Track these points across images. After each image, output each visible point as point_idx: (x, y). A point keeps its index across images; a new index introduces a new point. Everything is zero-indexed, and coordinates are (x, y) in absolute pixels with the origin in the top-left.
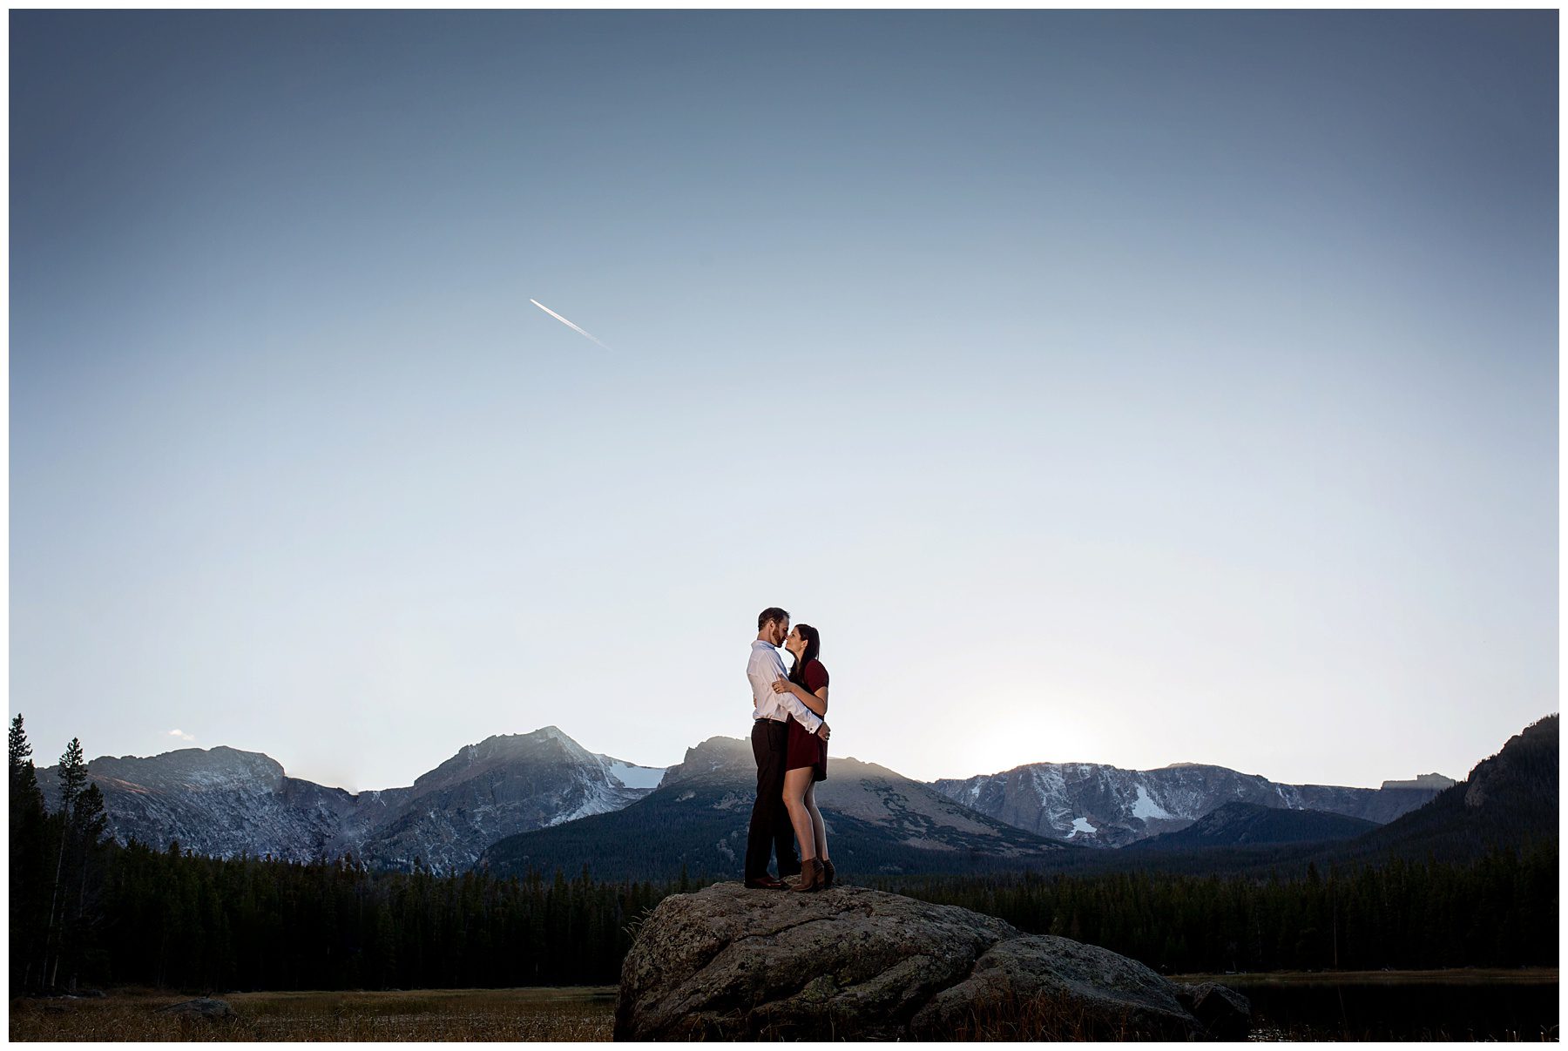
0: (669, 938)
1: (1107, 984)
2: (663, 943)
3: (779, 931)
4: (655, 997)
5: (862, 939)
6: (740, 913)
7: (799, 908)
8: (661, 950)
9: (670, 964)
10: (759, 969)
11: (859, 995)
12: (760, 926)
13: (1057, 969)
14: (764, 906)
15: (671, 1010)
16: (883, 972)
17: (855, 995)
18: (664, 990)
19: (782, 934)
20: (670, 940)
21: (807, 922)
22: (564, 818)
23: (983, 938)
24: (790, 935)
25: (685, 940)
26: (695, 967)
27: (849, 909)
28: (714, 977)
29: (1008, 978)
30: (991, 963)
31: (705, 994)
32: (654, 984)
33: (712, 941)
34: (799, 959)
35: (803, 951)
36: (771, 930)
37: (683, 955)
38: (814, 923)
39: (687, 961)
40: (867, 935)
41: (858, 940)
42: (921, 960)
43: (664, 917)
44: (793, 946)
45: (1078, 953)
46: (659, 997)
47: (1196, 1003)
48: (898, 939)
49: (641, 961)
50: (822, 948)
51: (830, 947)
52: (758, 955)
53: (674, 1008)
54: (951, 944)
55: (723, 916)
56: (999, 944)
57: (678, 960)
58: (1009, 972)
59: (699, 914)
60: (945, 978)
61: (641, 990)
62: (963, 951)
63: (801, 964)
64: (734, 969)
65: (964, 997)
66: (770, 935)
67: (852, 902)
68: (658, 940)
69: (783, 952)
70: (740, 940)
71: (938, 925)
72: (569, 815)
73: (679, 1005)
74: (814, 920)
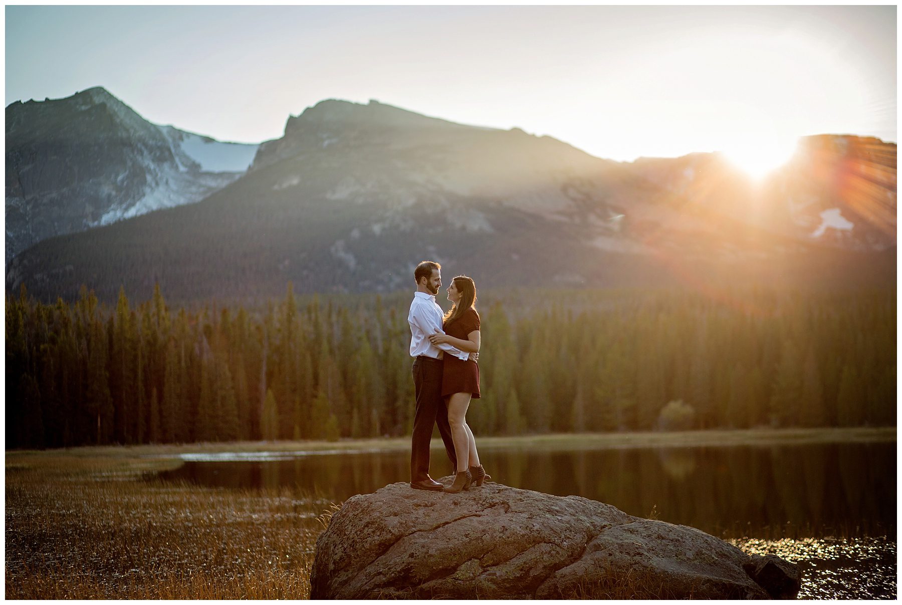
0: (356, 532)
1: (688, 559)
2: (351, 536)
3: (438, 527)
4: (347, 576)
5: (500, 533)
6: (409, 513)
7: (452, 506)
8: (350, 542)
9: (357, 552)
10: (425, 557)
11: (498, 574)
12: (424, 523)
13: (649, 550)
14: (426, 506)
15: (361, 587)
16: (516, 556)
17: (495, 574)
18: (354, 571)
19: (441, 529)
20: (357, 534)
21: (459, 519)
22: (119, 214)
23: (594, 526)
24: (447, 530)
25: (368, 534)
26: (376, 554)
27: (492, 506)
28: (391, 563)
29: (609, 559)
30: (597, 548)
31: (385, 575)
32: (346, 566)
33: (389, 536)
34: (454, 548)
35: (457, 542)
36: (431, 526)
37: (367, 546)
38: (464, 519)
39: (370, 550)
40: (504, 529)
41: (497, 533)
42: (545, 547)
43: (351, 515)
44: (449, 539)
45: (668, 535)
46: (350, 576)
47: (757, 571)
48: (527, 531)
49: (335, 547)
50: (471, 540)
51: (477, 539)
52: (423, 547)
53: (362, 585)
54: (568, 533)
55: (396, 516)
56: (606, 530)
57: (363, 549)
58: (610, 555)
59: (378, 514)
60: (562, 560)
61: (335, 571)
62: (579, 538)
63: (455, 552)
64: (406, 557)
65: (575, 574)
66: (431, 530)
67: (494, 500)
68: (347, 533)
69: (441, 544)
70: (410, 534)
71: (560, 518)
72: (126, 209)
73: (366, 583)
74: (464, 517)
